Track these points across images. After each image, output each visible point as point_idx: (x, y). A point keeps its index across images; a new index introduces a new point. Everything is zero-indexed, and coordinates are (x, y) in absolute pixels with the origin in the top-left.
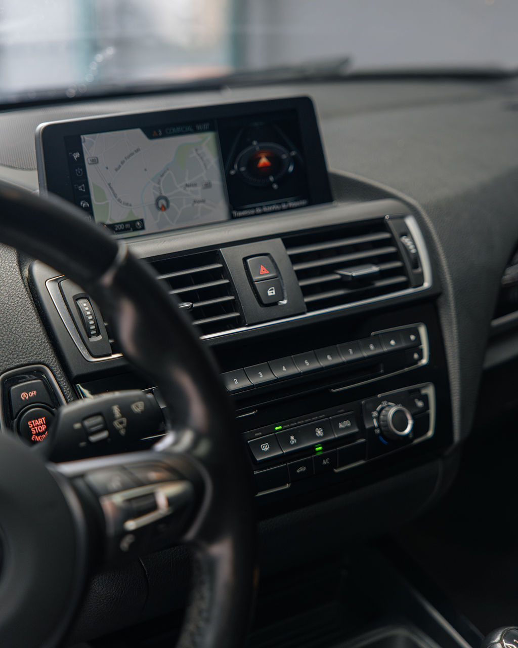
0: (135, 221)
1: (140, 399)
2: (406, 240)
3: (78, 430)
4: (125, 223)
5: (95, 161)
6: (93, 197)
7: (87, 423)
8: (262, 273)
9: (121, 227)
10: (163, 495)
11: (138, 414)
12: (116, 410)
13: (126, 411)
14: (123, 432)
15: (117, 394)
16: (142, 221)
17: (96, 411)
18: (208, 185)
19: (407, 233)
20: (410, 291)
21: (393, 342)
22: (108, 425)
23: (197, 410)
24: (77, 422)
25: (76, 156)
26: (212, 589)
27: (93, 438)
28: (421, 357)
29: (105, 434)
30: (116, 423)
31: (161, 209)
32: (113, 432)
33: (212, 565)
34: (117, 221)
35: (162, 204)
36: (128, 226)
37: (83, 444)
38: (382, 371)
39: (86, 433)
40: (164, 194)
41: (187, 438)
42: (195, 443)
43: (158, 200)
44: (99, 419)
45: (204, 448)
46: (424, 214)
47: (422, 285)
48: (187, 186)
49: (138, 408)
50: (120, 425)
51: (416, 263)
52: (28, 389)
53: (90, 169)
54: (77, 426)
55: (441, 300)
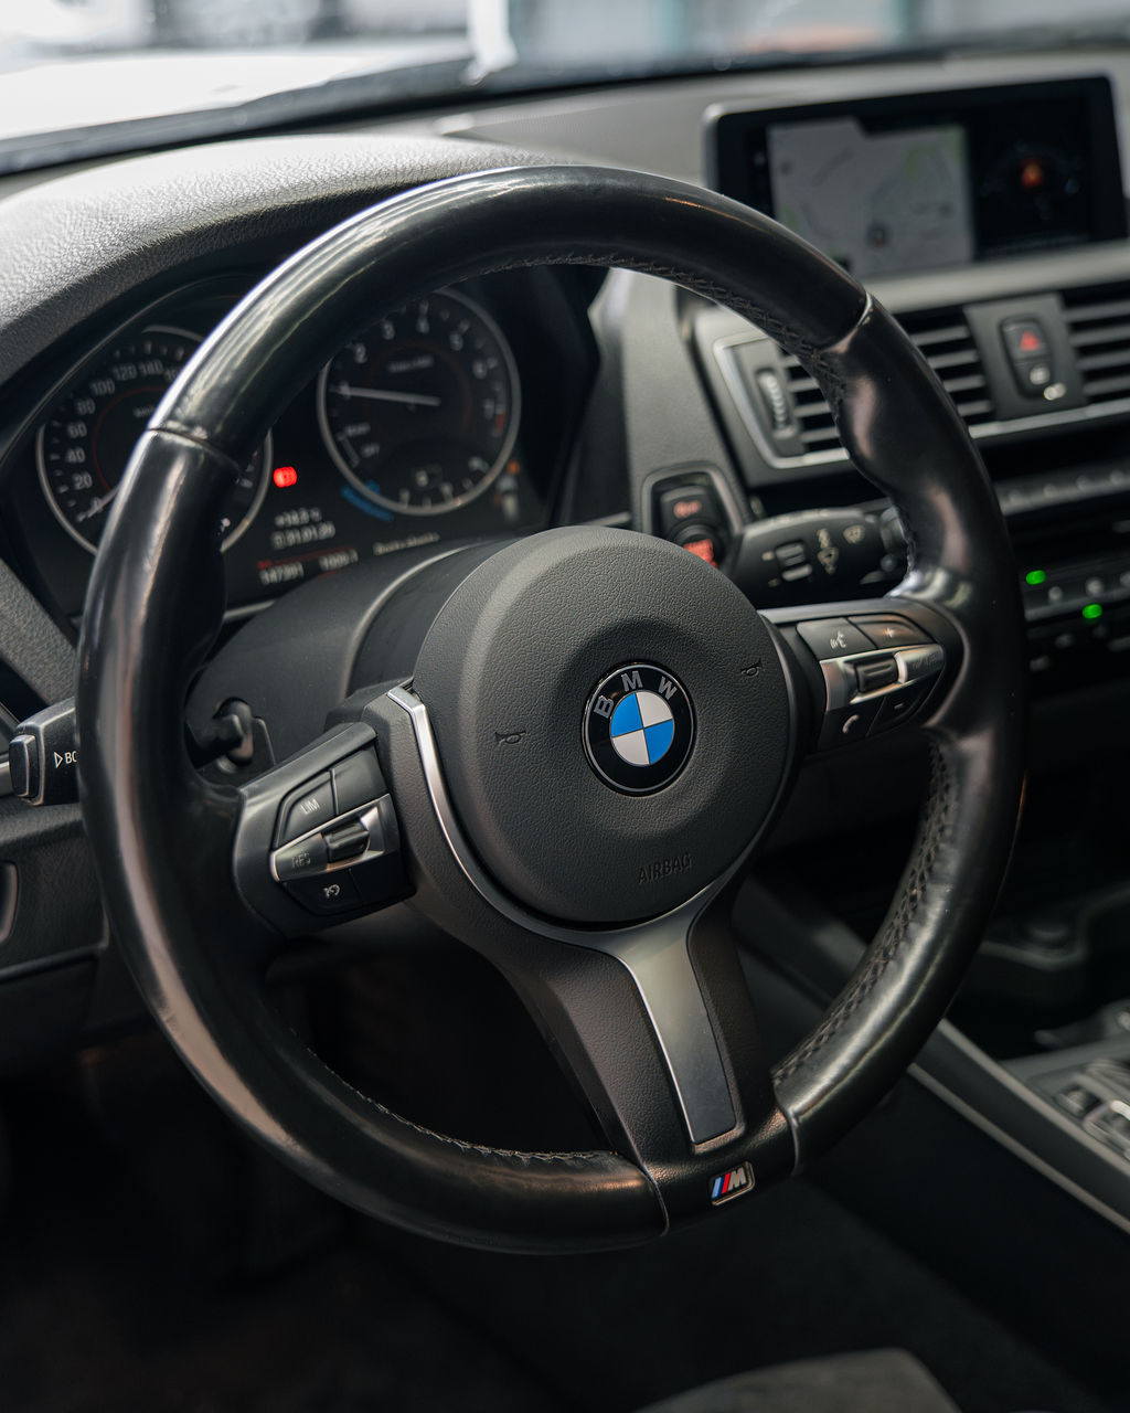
1: (856, 522)
3: (769, 562)
7: (783, 553)
8: (1027, 345)
10: (903, 659)
11: (852, 545)
12: (823, 537)
13: (837, 539)
14: (830, 569)
15: (824, 514)
17: (795, 536)
18: (946, 210)
22: (811, 556)
23: (955, 542)
24: (767, 550)
25: (760, 159)
26: (959, 798)
27: (790, 576)
29: (805, 571)
30: (822, 557)
32: (818, 568)
33: (962, 763)
35: (878, 236)
37: (774, 583)
39: (779, 567)
40: (878, 222)
41: (939, 580)
42: (950, 589)
43: (871, 233)
44: (798, 549)
45: (961, 596)
48: (917, 211)
49: (854, 535)
50: (827, 558)
52: (687, 500)
53: (778, 182)
54: (768, 556)
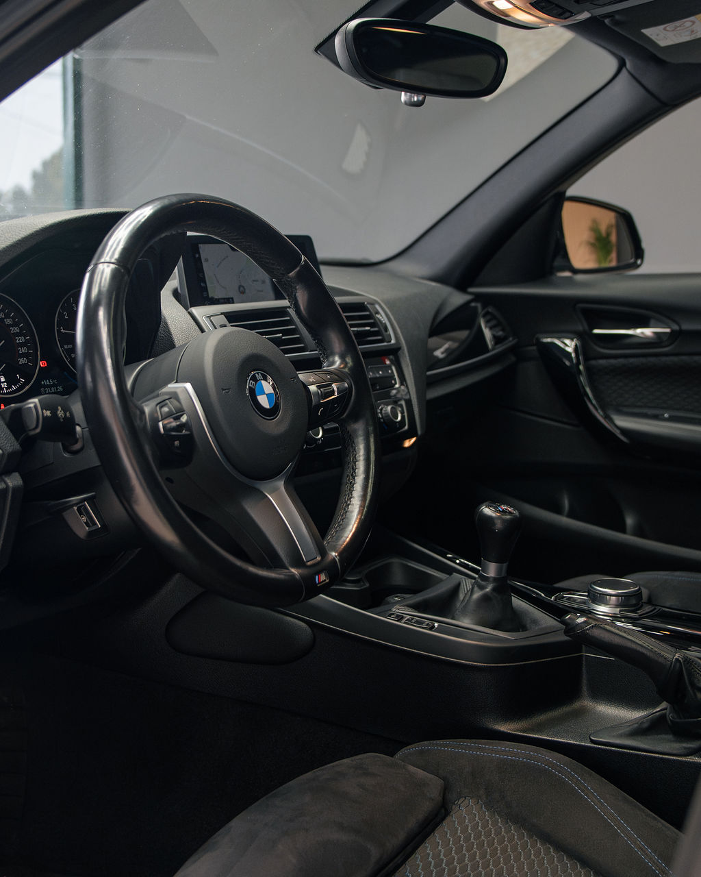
0: (229, 298)
2: (378, 316)
4: (224, 299)
5: (207, 260)
6: (207, 281)
9: (223, 301)
16: (232, 298)
18: (264, 282)
19: (377, 313)
20: (385, 344)
21: (380, 373)
25: (197, 256)
28: (396, 384)
31: (241, 293)
34: (220, 297)
35: (242, 290)
36: (226, 300)
38: (378, 387)
40: (243, 284)
43: (239, 288)
46: (383, 305)
47: (390, 342)
48: (254, 281)
51: (386, 329)
53: (205, 265)
55: (400, 352)
